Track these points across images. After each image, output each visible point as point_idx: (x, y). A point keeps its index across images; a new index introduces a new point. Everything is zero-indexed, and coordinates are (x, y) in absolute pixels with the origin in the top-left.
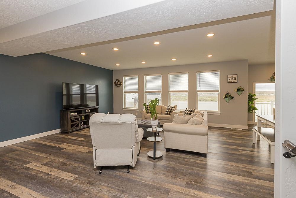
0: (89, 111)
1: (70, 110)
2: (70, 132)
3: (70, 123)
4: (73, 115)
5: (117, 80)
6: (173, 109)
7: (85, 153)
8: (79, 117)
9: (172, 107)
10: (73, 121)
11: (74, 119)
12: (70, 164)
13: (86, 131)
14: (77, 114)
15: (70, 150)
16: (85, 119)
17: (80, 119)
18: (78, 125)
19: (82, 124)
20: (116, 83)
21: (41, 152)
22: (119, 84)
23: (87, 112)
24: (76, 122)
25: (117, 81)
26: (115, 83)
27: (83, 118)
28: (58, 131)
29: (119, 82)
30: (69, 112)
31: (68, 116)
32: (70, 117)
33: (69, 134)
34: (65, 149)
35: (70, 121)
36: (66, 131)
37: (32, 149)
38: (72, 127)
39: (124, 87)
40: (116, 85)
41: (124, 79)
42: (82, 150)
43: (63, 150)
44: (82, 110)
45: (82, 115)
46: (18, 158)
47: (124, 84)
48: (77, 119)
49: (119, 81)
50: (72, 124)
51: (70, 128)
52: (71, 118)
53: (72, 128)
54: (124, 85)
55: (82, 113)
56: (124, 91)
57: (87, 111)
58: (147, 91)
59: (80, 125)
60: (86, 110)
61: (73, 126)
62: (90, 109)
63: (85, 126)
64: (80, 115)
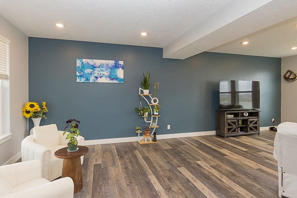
0: (247, 115)
1: (226, 111)
2: (227, 137)
3: (227, 127)
4: (229, 117)
7: (254, 169)
8: (235, 121)
10: (229, 125)
11: (231, 122)
12: (240, 177)
13: (245, 140)
14: (234, 117)
15: (233, 159)
16: (243, 124)
17: (237, 124)
18: (234, 131)
19: (239, 130)
20: (287, 75)
21: (205, 152)
23: (245, 115)
24: (232, 126)
27: (240, 123)
28: (213, 133)
30: (226, 114)
31: (224, 118)
32: (227, 120)
33: (226, 138)
34: (227, 155)
35: (226, 124)
36: (222, 135)
37: (196, 147)
38: (228, 132)
40: (287, 79)
42: (249, 163)
43: (225, 157)
44: (239, 113)
46: (189, 152)
48: (234, 123)
49: (291, 73)
50: (228, 127)
51: (226, 132)
55: (238, 116)
59: (237, 130)
60: (243, 113)
61: (229, 130)
62: (248, 113)
63: (242, 133)
64: (237, 118)
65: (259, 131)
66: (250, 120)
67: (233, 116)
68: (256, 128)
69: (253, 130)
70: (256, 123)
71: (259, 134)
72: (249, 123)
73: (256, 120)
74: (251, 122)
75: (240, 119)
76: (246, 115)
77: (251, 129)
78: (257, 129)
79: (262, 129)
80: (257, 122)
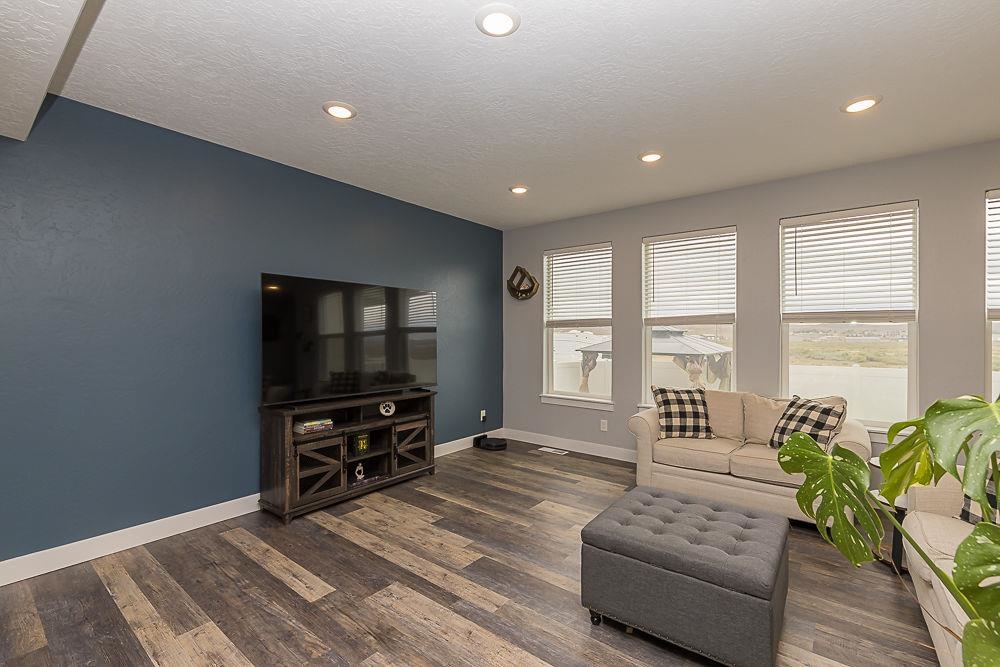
0: (392, 411)
1: (291, 407)
2: (295, 518)
4: (312, 431)
5: (518, 269)
6: (831, 420)
8: (339, 441)
9: (827, 412)
10: (306, 462)
11: (315, 451)
14: (336, 423)
16: (372, 448)
17: (343, 451)
18: (333, 482)
19: (359, 472)
20: (516, 282)
22: (526, 288)
23: (383, 412)
24: (323, 464)
25: (519, 276)
26: (510, 282)
27: (363, 445)
28: (248, 504)
29: (526, 281)
30: (290, 420)
31: (283, 437)
32: (295, 444)
35: (292, 464)
36: (277, 512)
38: (301, 493)
39: (545, 300)
40: (515, 291)
41: (545, 263)
44: (358, 408)
45: (355, 428)
47: (545, 286)
48: (331, 451)
49: (524, 274)
50: (300, 475)
51: (291, 498)
52: (301, 449)
53: (305, 496)
54: (545, 293)
55: (358, 423)
56: (545, 320)
57: (381, 407)
58: (653, 315)
59: (343, 478)
60: (378, 404)
61: (306, 484)
62: (400, 402)
63: (371, 482)
64: (347, 430)
65: (432, 460)
66: (400, 429)
67: (329, 422)
68: (421, 453)
69: (414, 462)
70: (421, 436)
71: (431, 471)
72: (394, 439)
73: (420, 425)
74: (403, 436)
75: (362, 432)
76: (387, 411)
77: (403, 461)
78: (424, 459)
79: (442, 450)
80: (423, 432)
